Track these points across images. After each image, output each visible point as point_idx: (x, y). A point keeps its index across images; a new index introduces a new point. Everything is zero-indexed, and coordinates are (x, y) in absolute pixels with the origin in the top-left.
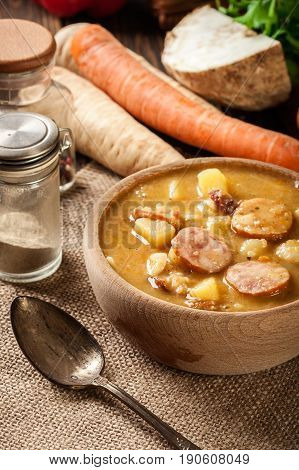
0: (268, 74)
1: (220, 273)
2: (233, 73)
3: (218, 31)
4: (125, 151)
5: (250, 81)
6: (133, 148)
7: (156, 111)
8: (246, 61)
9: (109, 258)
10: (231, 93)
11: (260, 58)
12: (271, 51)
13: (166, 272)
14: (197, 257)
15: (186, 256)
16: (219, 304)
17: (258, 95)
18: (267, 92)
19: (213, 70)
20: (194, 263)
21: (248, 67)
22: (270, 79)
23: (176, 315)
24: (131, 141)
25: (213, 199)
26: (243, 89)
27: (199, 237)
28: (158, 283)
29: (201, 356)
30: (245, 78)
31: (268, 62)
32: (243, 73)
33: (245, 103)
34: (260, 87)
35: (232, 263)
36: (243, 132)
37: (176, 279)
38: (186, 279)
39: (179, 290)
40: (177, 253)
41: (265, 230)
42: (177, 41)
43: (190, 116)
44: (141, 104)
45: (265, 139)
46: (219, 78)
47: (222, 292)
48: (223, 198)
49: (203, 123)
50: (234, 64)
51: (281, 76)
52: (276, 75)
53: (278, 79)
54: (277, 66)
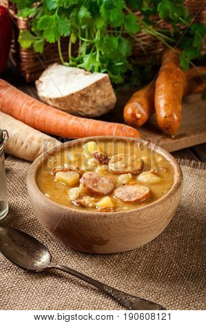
0: (103, 94)
1: (110, 194)
2: (84, 95)
3: (67, 75)
4: (30, 146)
5: (94, 98)
6: (35, 143)
7: (44, 121)
8: (90, 87)
9: (46, 195)
10: (83, 107)
11: (98, 84)
12: (103, 80)
13: (80, 197)
14: (97, 187)
15: (90, 187)
16: (115, 208)
17: (98, 106)
18: (103, 104)
19: (73, 94)
20: (96, 190)
21: (92, 90)
22: (104, 96)
23: (93, 217)
24: (33, 139)
25: (95, 157)
26: (90, 104)
27: (94, 176)
28: (78, 203)
29: (109, 240)
30: (91, 97)
31: (102, 86)
32: (89, 94)
33: (91, 112)
34: (100, 101)
35: (115, 188)
36: (97, 125)
37: (87, 200)
38: (93, 199)
39: (91, 205)
40: (84, 186)
41: (129, 169)
42: (44, 84)
43: (65, 121)
44: (34, 119)
45: (111, 127)
46: (76, 99)
47: (114, 202)
48: (101, 156)
49: (73, 124)
50: (84, 89)
51: (110, 94)
52: (107, 94)
53: (108, 96)
54: (107, 88)
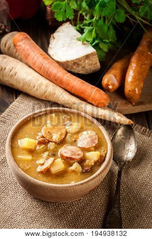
0: (91, 62)
2: (76, 63)
5: (83, 65)
6: (43, 87)
8: (81, 58)
10: (75, 69)
11: (87, 57)
12: (92, 54)
18: (90, 69)
19: (68, 61)
21: (82, 60)
22: (91, 64)
24: (42, 84)
26: (80, 68)
30: (81, 65)
31: (91, 58)
32: (80, 63)
34: (88, 67)
42: (55, 40)
46: (70, 64)
50: (76, 59)
51: (96, 63)
52: (94, 63)
53: (95, 64)
54: (95, 59)
